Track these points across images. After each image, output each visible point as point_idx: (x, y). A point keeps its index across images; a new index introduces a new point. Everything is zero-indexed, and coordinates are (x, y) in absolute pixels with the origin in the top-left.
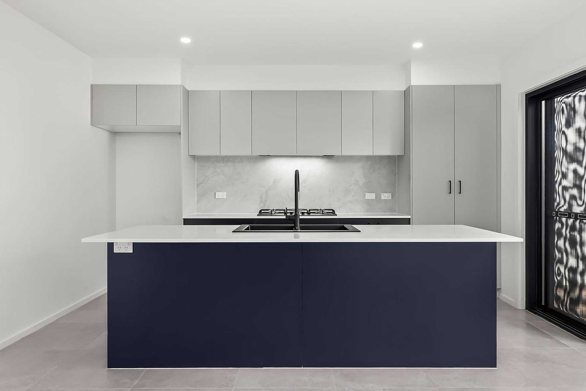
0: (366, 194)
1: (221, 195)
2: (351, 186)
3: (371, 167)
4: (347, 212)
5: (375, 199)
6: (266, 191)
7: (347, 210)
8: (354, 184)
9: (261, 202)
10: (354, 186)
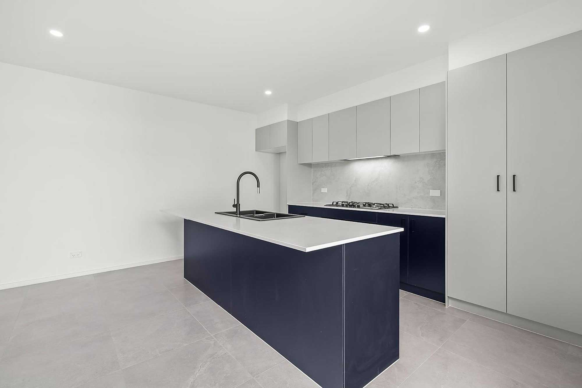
0: (430, 191)
1: (324, 190)
2: (416, 183)
3: (436, 163)
4: (412, 207)
5: (440, 196)
6: (350, 188)
7: (412, 206)
8: (419, 181)
9: (347, 196)
10: (418, 183)
